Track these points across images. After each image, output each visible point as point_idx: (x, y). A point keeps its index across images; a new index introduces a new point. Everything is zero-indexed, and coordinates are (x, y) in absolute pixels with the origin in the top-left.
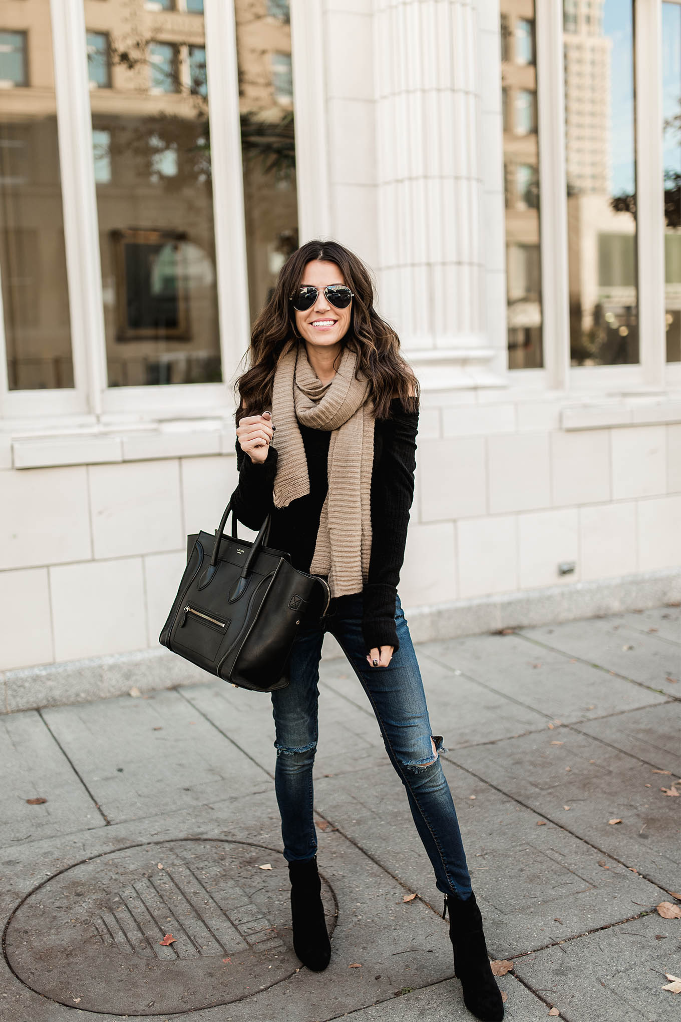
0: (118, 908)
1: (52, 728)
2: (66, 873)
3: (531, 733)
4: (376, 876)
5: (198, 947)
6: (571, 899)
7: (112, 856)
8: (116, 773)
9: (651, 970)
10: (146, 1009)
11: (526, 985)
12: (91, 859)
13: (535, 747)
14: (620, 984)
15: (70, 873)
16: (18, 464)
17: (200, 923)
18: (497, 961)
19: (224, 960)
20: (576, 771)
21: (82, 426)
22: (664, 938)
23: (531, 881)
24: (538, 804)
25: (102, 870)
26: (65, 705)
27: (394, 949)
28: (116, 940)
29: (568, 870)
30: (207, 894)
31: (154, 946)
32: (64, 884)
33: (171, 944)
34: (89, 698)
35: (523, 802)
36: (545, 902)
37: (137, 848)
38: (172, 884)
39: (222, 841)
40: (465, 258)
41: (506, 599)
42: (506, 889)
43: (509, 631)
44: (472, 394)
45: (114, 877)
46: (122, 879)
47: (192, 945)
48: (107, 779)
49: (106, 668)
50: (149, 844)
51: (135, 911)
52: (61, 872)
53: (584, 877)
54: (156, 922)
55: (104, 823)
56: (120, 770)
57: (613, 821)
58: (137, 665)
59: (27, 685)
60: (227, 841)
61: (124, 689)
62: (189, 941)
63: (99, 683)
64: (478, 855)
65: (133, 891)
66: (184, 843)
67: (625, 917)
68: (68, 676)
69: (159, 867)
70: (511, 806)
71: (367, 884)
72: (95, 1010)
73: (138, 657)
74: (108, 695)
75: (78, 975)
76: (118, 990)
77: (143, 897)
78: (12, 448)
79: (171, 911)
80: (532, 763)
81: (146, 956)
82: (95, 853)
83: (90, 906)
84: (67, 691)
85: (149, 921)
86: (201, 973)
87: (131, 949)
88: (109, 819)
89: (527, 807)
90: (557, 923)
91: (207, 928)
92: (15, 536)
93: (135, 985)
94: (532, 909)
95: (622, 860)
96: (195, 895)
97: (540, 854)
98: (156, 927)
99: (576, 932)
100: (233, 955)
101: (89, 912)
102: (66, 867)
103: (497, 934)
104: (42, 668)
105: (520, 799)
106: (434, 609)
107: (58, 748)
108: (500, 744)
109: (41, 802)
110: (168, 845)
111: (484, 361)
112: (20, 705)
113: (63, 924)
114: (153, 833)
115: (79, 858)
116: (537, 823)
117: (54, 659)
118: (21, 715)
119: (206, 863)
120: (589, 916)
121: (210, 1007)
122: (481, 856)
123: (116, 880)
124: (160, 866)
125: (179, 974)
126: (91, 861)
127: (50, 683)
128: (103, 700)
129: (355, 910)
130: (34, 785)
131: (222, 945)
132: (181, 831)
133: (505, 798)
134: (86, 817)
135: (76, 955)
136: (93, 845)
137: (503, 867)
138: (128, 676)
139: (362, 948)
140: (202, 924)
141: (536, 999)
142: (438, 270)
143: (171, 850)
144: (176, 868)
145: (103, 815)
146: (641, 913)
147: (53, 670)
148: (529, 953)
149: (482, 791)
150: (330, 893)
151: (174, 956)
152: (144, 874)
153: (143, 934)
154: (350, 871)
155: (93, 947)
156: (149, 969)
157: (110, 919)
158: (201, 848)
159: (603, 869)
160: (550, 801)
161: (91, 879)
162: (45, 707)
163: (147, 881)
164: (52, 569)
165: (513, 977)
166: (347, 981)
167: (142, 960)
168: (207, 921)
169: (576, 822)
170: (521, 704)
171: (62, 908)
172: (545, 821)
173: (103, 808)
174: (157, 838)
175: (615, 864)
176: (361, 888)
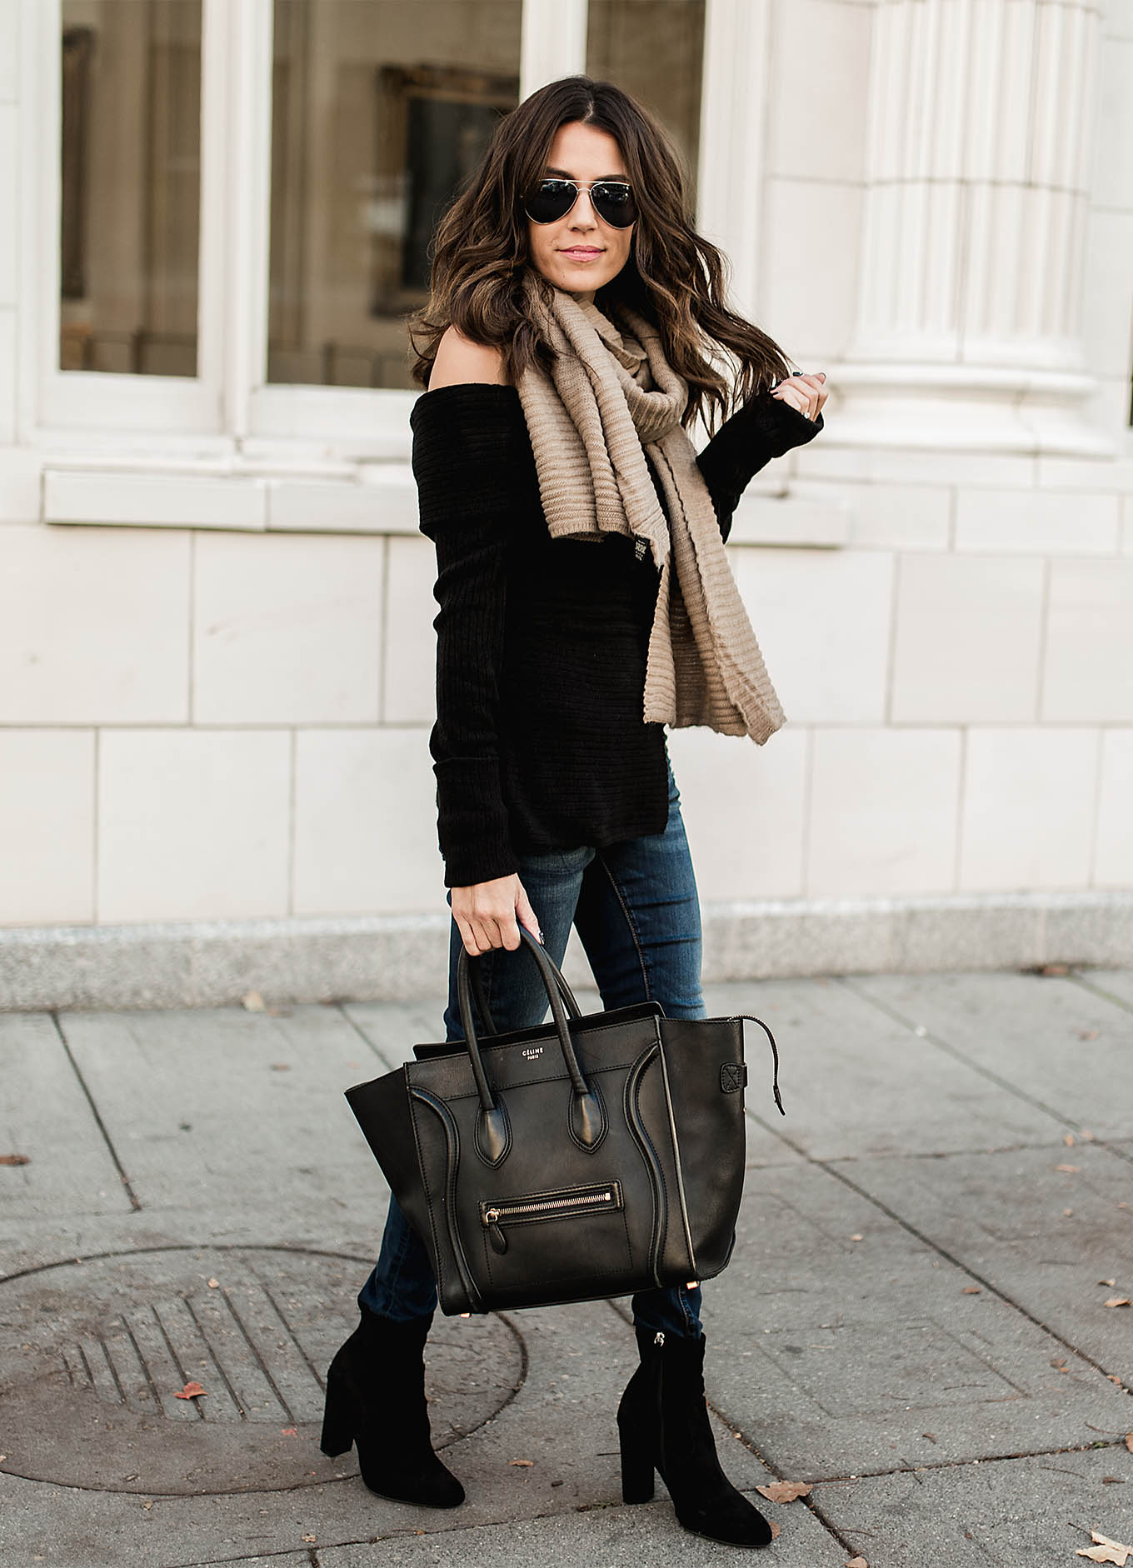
0: (114, 1336)
1: (72, 1046)
2: (34, 1276)
3: (1023, 1147)
4: (616, 1338)
5: (244, 1407)
6: (972, 1408)
7: (129, 1258)
8: (175, 1131)
9: (1069, 1526)
10: (120, 1483)
11: (824, 1522)
12: (86, 1258)
13: (1020, 1171)
14: (1001, 1538)
15: (42, 1277)
16: (53, 514)
17: (259, 1374)
18: (786, 1482)
19: (283, 1431)
20: (1084, 1218)
21: (202, 456)
22: (1118, 1482)
23: (909, 1374)
24: (980, 1260)
25: (101, 1279)
26: (109, 1009)
27: (604, 1447)
28: (95, 1382)
29: (990, 1366)
30: (287, 1333)
31: (162, 1398)
32: (25, 1291)
33: (194, 1398)
34: (159, 1002)
35: (953, 1256)
36: (918, 1408)
37: (179, 1252)
38: (226, 1312)
39: (345, 1257)
40: (1044, 175)
41: (1060, 902)
42: (854, 1382)
43: (1058, 969)
44: (1028, 463)
45: (121, 1291)
46: (135, 1294)
47: (232, 1403)
48: (156, 1139)
49: (198, 945)
50: (204, 1247)
51: (144, 1346)
52: (24, 1273)
53: (1014, 1380)
54: (178, 1364)
55: (130, 1206)
56: (186, 1128)
57: (1113, 1302)
58: (264, 947)
59: (35, 960)
60: (354, 1259)
61: (232, 993)
62: (229, 1397)
63: (183, 976)
64: (824, 1326)
65: (150, 1314)
66: (271, 1253)
67: (1060, 1446)
68: (121, 952)
69: (211, 1285)
70: (927, 1260)
71: (593, 1349)
72: (28, 1474)
73: (267, 931)
74: (199, 1000)
75: (11, 1424)
76: (78, 1452)
77: (166, 1325)
78: (43, 480)
79: (211, 1350)
80: (1003, 1198)
81: (142, 1410)
82: (98, 1250)
83: (65, 1329)
84: (115, 982)
85: (166, 1362)
86: (236, 1445)
87: (119, 1397)
88: (140, 1202)
89: (957, 1263)
90: (927, 1441)
91: (270, 1382)
92: (34, 660)
93: (111, 1449)
94: (888, 1416)
95: (1101, 1363)
96: (263, 1332)
97: (946, 1337)
98: (175, 1371)
99: (957, 1455)
100: (304, 1425)
101: (62, 1337)
102: (36, 1265)
103: (805, 1444)
104: (68, 930)
105: (950, 1250)
106: (901, 906)
107: (76, 1081)
108: (954, 1160)
109: (19, 1161)
110: (239, 1253)
111: (1071, 400)
112: (18, 999)
113: (6, 1349)
114: (216, 1231)
115: (65, 1255)
116: (964, 1289)
117: (95, 915)
118: (17, 1019)
119: (303, 1287)
120: (993, 1437)
121: (235, 1491)
122: (830, 1328)
123: (123, 1295)
124: (214, 1283)
125: (200, 1442)
126: (85, 1262)
127: (81, 963)
128: (189, 1009)
129: (554, 1384)
130: (12, 1135)
131: (288, 1409)
132: (272, 1234)
133: (920, 1245)
134: (97, 1194)
135: (16, 1395)
136: (96, 1238)
137: (864, 1349)
138: (242, 966)
139: (546, 1440)
140: (262, 1376)
141: (834, 1542)
142: (982, 194)
143: (244, 1261)
144: (243, 1289)
145: (131, 1195)
146: (1094, 1444)
147: (91, 937)
148: (852, 1477)
149: (881, 1230)
150: (519, 1356)
151: (194, 1415)
152: (180, 1292)
153: (149, 1378)
154: (570, 1326)
155: (50, 1388)
156: (143, 1429)
157: (93, 1351)
158: (299, 1264)
159: (1056, 1371)
160: (1007, 1260)
161: (79, 1289)
162: (69, 1009)
163: (183, 1302)
164: (105, 735)
165: (805, 1507)
166: (499, 1483)
167: (135, 1416)
168: (272, 1372)
169: (1041, 1295)
170: (1027, 1098)
171: (11, 1325)
172: (982, 1287)
173: (135, 1186)
174: (220, 1241)
175: (1083, 1365)
176: (580, 1354)
